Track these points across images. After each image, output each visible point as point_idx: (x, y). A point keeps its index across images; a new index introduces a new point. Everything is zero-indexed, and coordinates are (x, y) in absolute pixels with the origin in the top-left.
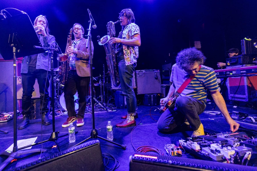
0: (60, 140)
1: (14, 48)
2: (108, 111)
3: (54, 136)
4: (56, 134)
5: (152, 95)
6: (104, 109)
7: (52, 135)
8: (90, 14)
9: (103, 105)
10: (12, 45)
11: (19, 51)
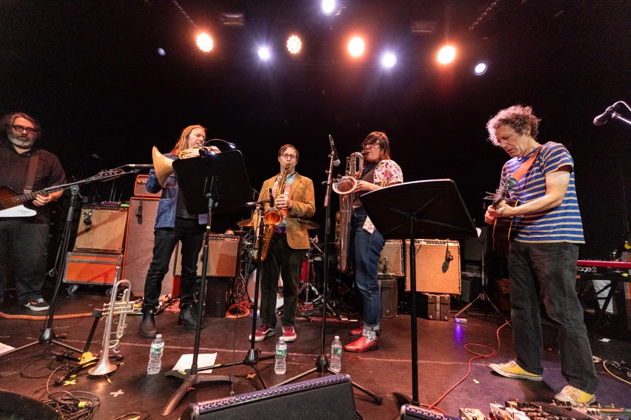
0: (261, 365)
1: (210, 199)
2: (340, 320)
3: (252, 357)
4: (256, 352)
5: (438, 296)
6: (332, 313)
7: (249, 353)
8: (332, 143)
9: (331, 306)
10: (209, 194)
11: (216, 204)
